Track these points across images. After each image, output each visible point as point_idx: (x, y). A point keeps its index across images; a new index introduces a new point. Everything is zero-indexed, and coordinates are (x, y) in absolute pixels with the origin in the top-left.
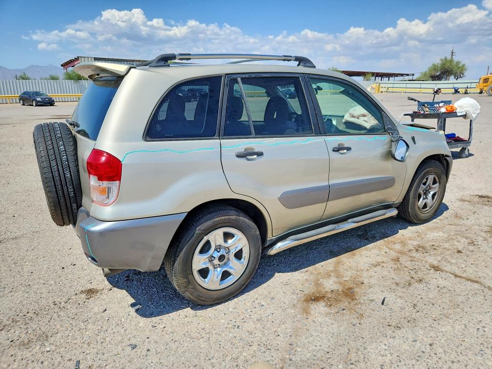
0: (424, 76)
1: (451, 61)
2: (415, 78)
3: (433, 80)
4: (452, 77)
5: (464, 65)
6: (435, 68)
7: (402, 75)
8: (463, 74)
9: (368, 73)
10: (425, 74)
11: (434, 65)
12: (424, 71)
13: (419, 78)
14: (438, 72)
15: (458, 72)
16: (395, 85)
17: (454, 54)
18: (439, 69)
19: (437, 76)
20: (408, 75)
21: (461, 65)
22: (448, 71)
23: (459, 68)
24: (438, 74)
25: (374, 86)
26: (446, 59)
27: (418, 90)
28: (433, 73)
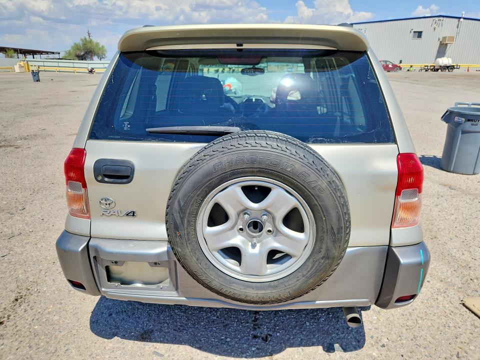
0: (69, 55)
1: (91, 41)
2: (61, 56)
3: (79, 60)
4: (95, 58)
5: (103, 47)
6: (77, 47)
7: (47, 53)
8: (105, 55)
9: (8, 48)
10: (69, 53)
11: (75, 44)
12: (68, 49)
13: (65, 56)
14: (81, 52)
15: (100, 52)
16: (46, 64)
17: (91, 35)
18: (82, 48)
19: (82, 56)
20: (53, 53)
21: (101, 46)
22: (91, 52)
23: (100, 49)
24: (82, 54)
25: (22, 63)
26: (86, 39)
27: (72, 70)
28: (78, 53)
